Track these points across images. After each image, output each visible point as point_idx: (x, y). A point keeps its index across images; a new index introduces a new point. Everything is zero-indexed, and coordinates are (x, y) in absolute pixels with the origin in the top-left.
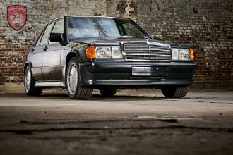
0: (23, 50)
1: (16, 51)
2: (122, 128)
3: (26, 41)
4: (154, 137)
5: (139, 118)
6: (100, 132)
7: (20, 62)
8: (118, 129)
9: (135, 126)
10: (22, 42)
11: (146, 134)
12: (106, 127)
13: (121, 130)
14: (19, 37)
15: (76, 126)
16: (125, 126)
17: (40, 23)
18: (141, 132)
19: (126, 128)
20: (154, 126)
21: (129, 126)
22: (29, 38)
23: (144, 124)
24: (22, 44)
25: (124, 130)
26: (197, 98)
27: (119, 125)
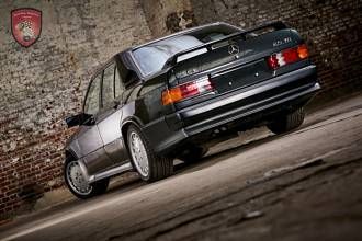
0: (53, 137)
1: (44, 141)
2: (254, 198)
3: (53, 122)
4: (303, 194)
5: (267, 175)
6: (224, 214)
7: (56, 156)
8: (248, 201)
9: (269, 189)
10: (47, 126)
11: (290, 195)
12: (231, 204)
13: (252, 201)
14: (41, 121)
15: (188, 218)
16: (256, 194)
17: (64, 89)
18: (283, 194)
19: (258, 196)
20: (294, 180)
21: (260, 191)
22: (57, 116)
23: (280, 182)
24: (49, 129)
25: (257, 200)
26: (332, 116)
27: (247, 194)
